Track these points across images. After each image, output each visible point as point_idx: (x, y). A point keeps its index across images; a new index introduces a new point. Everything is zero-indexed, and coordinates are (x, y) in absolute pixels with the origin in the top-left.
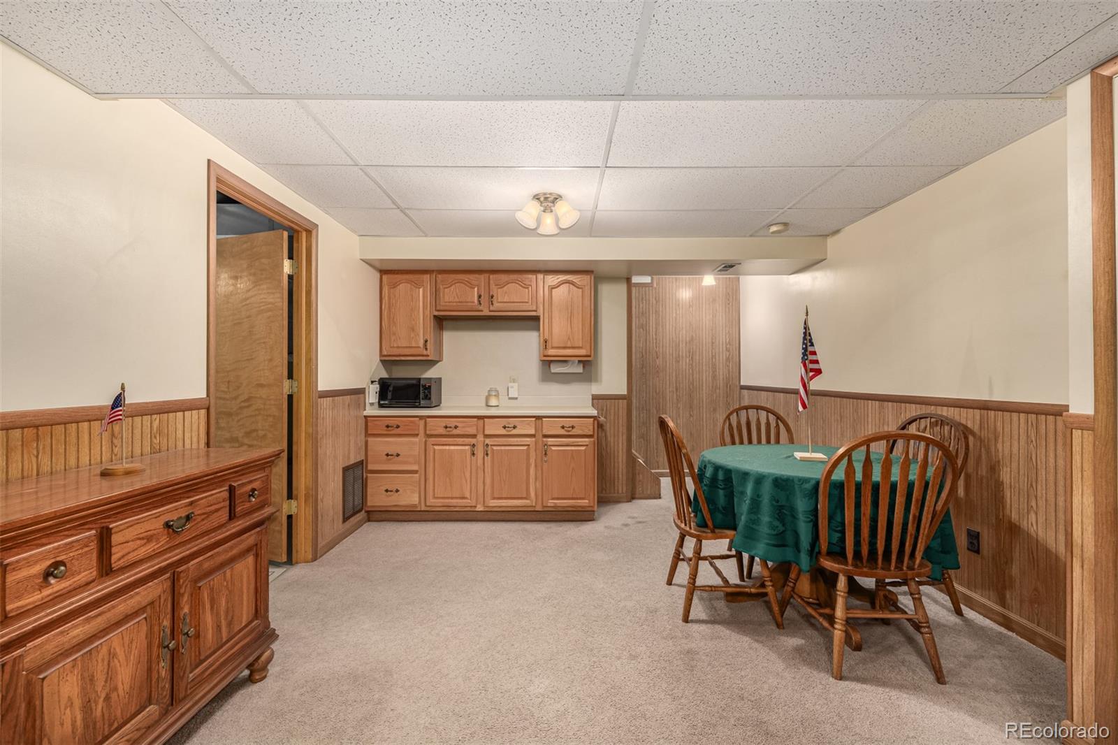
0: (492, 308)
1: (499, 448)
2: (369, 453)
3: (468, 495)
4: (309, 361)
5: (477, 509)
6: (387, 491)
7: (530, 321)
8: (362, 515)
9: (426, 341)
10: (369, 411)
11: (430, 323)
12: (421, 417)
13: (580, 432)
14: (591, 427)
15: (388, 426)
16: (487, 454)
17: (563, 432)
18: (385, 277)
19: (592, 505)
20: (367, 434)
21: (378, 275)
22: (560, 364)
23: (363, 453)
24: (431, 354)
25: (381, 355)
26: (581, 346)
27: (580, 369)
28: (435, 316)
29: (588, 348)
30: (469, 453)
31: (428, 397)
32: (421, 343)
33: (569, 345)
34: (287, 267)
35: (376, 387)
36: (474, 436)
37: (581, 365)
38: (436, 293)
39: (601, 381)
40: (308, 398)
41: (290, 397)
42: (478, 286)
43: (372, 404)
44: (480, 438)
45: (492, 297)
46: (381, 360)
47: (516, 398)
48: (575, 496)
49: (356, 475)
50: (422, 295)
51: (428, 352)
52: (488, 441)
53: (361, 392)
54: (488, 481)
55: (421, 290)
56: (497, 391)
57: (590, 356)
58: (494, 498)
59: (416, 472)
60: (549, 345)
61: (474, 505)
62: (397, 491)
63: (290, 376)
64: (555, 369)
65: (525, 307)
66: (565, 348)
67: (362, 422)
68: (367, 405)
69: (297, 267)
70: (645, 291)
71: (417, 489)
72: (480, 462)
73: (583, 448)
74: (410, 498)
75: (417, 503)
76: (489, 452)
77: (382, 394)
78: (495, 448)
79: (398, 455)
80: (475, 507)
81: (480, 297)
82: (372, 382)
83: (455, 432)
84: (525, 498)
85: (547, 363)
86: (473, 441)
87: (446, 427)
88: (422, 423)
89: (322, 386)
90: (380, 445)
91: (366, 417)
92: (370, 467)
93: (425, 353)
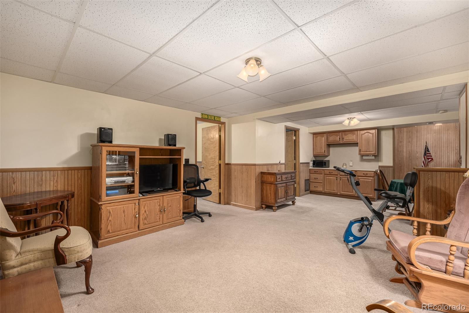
0: (343, 141)
1: (344, 178)
2: (311, 177)
3: (335, 190)
4: (298, 156)
5: (338, 194)
6: (315, 187)
7: (355, 144)
8: (309, 192)
9: (325, 151)
10: (310, 168)
11: (326, 146)
12: (323, 170)
13: (369, 176)
14: (373, 174)
15: (315, 172)
16: (341, 180)
17: (364, 175)
18: (314, 135)
19: (374, 196)
20: (310, 173)
21: (312, 135)
22: (366, 156)
23: (309, 177)
24: (326, 154)
25: (313, 154)
26: (372, 151)
27: (373, 158)
28: (327, 144)
29: (375, 151)
30: (336, 179)
31: (325, 165)
32: (323, 151)
33: (368, 151)
34: (294, 138)
35: (312, 162)
36: (337, 175)
37: (374, 157)
38: (327, 138)
39: (382, 162)
40: (298, 164)
41: (295, 164)
42: (339, 136)
43: (311, 166)
44: (339, 175)
45: (343, 138)
46: (314, 156)
47: (352, 166)
48: (367, 193)
49: (307, 182)
50: (324, 139)
51: (325, 154)
52: (341, 176)
53: (308, 163)
54: (341, 187)
55: (323, 138)
56: (346, 164)
57: (375, 154)
58: (343, 191)
59: (322, 183)
60: (361, 151)
61: (337, 192)
62: (317, 187)
63: (295, 160)
64: (364, 158)
65: (353, 140)
66: (367, 152)
67: (309, 170)
68: (310, 167)
69: (296, 138)
70: (411, 129)
71: (322, 187)
72: (339, 182)
73: (371, 180)
74: (320, 189)
75: (322, 190)
76: (341, 179)
77: (314, 164)
78: (343, 178)
79: (317, 178)
80: (337, 193)
81: (340, 138)
82: (311, 161)
83: (332, 174)
84: (352, 192)
85: (362, 156)
86: (337, 176)
87: (329, 172)
88: (323, 171)
89: (300, 162)
90: (313, 176)
91: (310, 169)
92: (311, 181)
93: (324, 154)
